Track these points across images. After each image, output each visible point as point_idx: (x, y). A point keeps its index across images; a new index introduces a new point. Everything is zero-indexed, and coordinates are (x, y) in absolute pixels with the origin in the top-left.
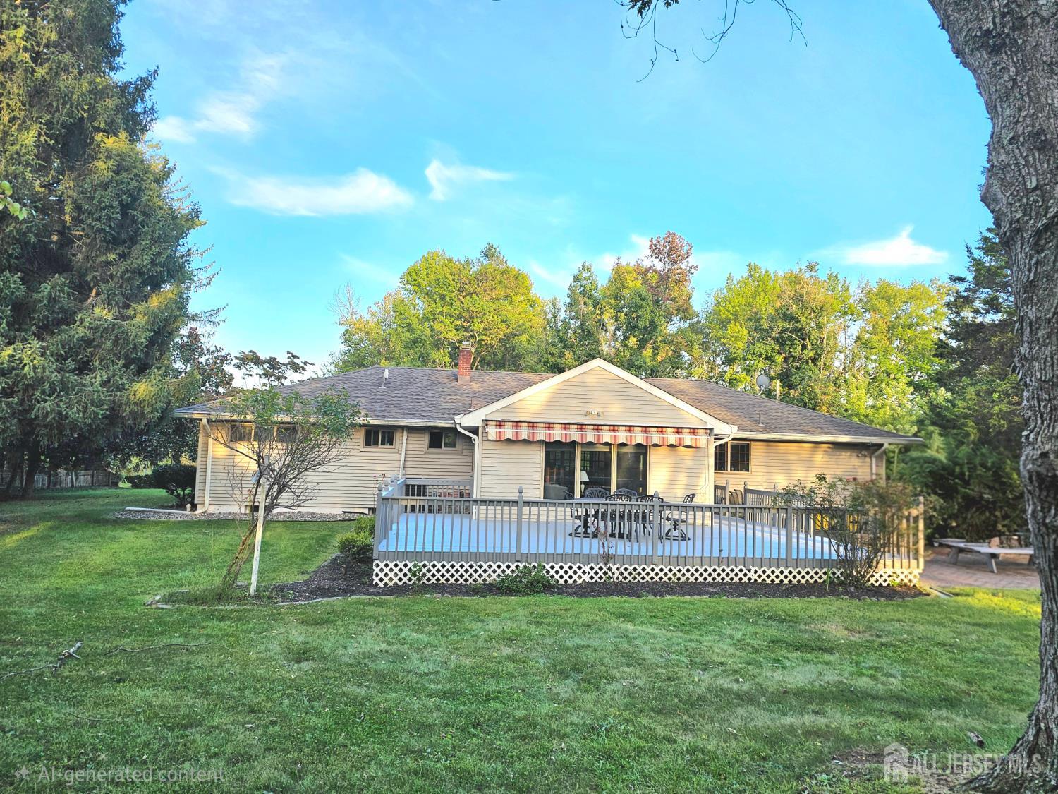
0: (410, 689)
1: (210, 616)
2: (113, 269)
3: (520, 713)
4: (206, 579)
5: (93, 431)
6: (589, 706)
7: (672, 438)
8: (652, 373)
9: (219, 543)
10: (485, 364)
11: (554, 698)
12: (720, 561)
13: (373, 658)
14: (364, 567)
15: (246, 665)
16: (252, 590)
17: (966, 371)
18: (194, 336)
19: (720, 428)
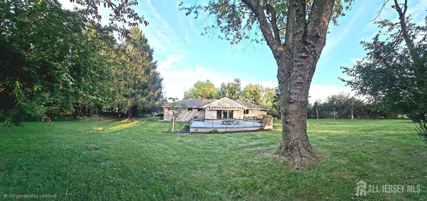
0: (196, 148)
1: (167, 135)
2: (153, 87)
3: (214, 151)
4: (167, 130)
5: (151, 109)
6: (224, 150)
7: (237, 109)
8: (234, 99)
9: (168, 124)
10: (206, 98)
11: (219, 149)
12: (244, 127)
13: (191, 143)
14: (188, 129)
15: (173, 142)
16: (173, 132)
17: (277, 100)
18: (162, 96)
19: (244, 108)
